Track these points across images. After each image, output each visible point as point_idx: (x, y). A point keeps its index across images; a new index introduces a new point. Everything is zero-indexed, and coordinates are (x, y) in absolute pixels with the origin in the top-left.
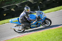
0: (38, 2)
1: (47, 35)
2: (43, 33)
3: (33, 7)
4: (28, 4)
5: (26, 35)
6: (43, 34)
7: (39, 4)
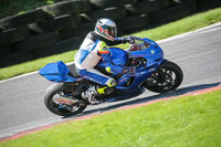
0: (74, 15)
1: (108, 131)
2: (92, 124)
3: (57, 32)
4: (38, 20)
5: (33, 133)
6: (93, 127)
7: (79, 19)
